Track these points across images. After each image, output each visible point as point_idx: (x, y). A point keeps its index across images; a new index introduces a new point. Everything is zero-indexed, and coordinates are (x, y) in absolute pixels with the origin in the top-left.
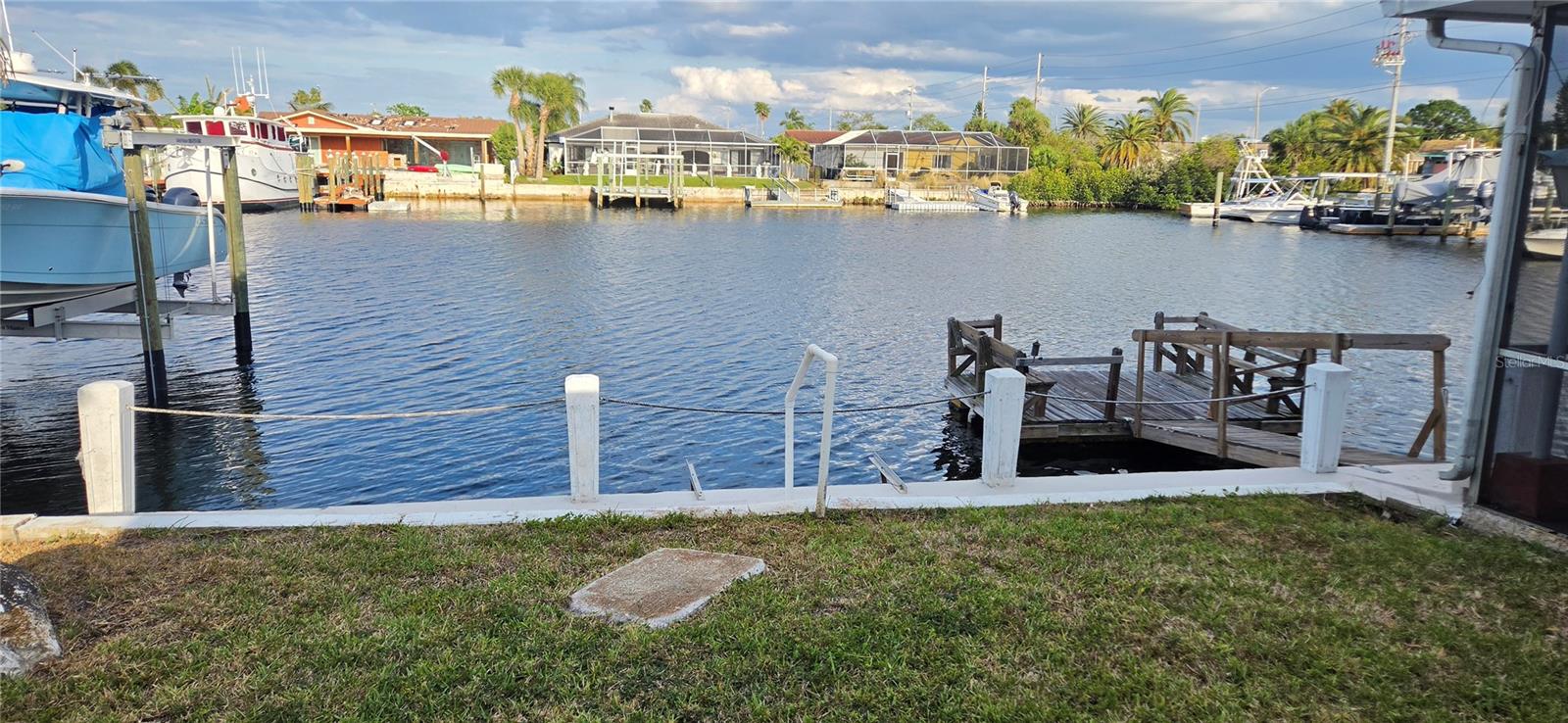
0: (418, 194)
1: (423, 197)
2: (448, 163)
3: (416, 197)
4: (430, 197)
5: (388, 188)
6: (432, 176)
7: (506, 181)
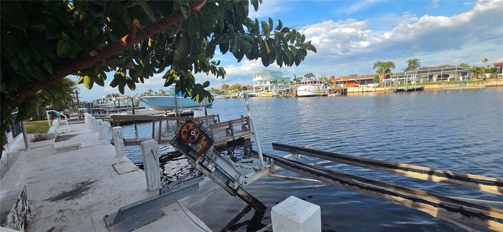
1: (355, 92)
2: (361, 85)
6: (357, 88)
7: (374, 87)
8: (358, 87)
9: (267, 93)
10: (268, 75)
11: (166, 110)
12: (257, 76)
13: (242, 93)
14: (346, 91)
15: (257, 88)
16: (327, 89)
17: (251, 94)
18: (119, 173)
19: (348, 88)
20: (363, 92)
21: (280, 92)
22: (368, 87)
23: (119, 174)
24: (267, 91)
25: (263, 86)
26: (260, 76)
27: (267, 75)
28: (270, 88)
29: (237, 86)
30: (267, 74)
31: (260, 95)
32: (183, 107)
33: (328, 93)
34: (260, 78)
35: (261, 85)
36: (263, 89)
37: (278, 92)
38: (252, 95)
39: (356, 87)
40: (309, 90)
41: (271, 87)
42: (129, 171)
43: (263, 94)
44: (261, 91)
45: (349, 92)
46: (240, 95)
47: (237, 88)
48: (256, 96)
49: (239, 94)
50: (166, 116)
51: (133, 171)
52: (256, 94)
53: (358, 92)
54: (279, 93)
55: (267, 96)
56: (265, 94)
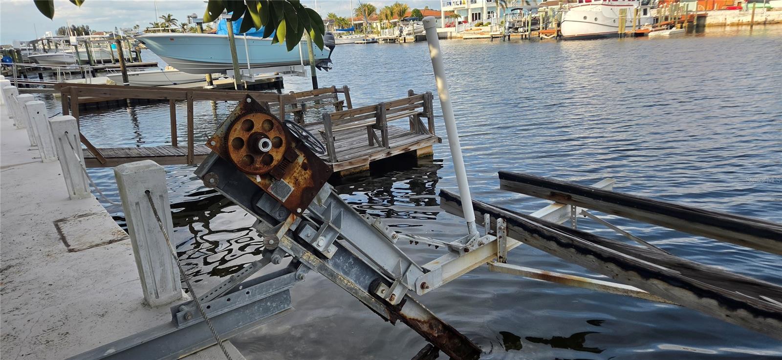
0: (725, 23)
1: (728, 25)
2: (748, 3)
3: (724, 25)
4: (732, 25)
5: (708, 21)
6: (737, 12)
8: (741, 8)
9: (479, 28)
11: (210, 73)
13: (410, 28)
14: (702, 22)
15: (450, 15)
16: (648, 15)
18: (71, 247)
19: (710, 13)
20: (751, 24)
21: (514, 25)
22: (769, 9)
23: (71, 251)
24: (476, 22)
25: (467, 10)
28: (484, 16)
29: (396, 10)
31: (459, 35)
32: (255, 66)
33: (651, 29)
35: (462, 6)
36: (467, 18)
37: (507, 25)
39: (734, 8)
40: (596, 19)
41: (489, 13)
42: (100, 242)
43: (467, 31)
44: (460, 23)
45: (711, 26)
46: (405, 33)
47: (396, 15)
48: (446, 38)
49: (401, 32)
50: (212, 87)
51: (111, 242)
52: (446, 33)
53: (738, 25)
54: (510, 28)
55: (478, 38)
56: (472, 32)
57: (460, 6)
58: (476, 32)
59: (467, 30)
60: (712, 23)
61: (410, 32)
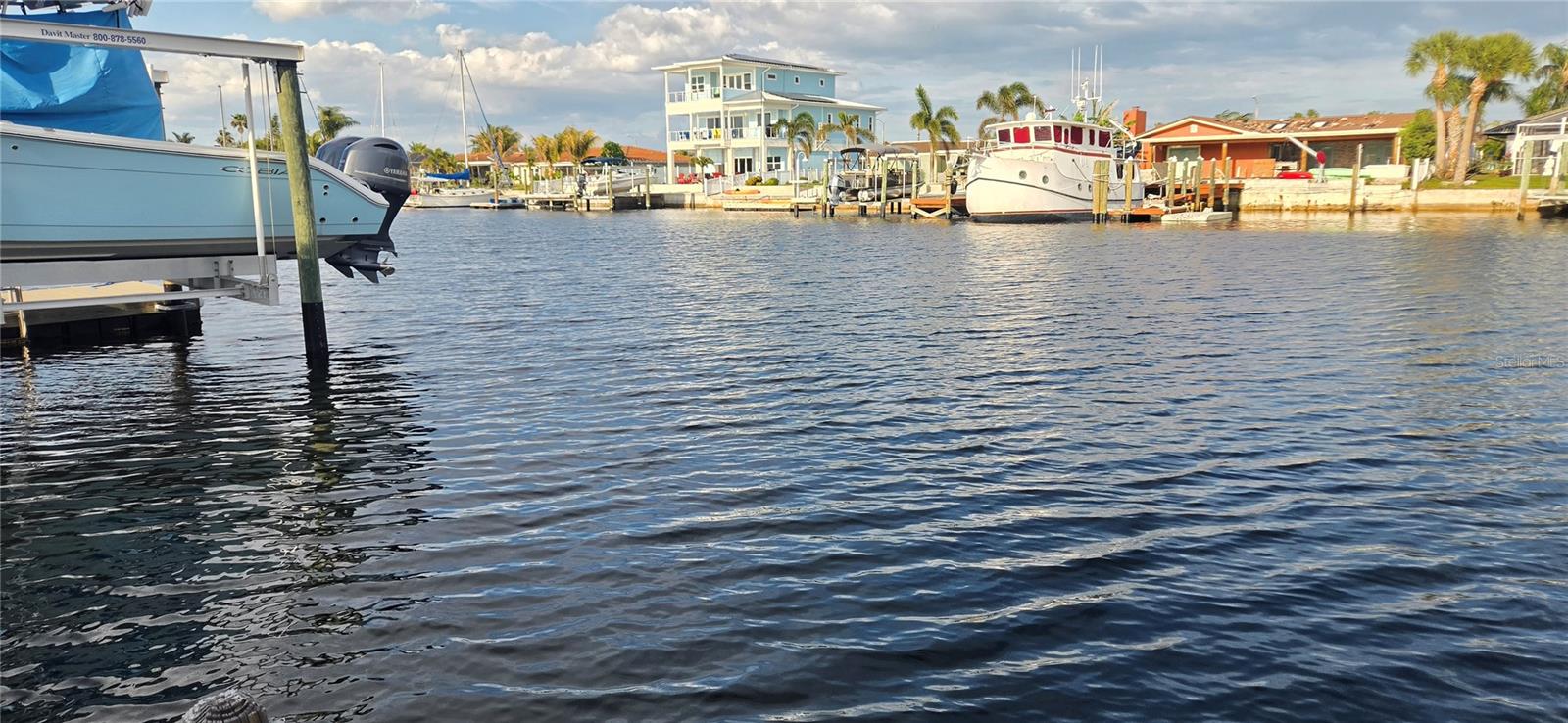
0: (1281, 206)
1: (1287, 209)
2: (1326, 166)
3: (1280, 209)
5: (1245, 199)
6: (1303, 183)
7: (1406, 186)
8: (1309, 177)
9: (754, 188)
10: (753, 88)
12: (688, 87)
13: (604, 179)
14: (1235, 199)
15: (684, 159)
17: (656, 189)
19: (1247, 183)
20: (1351, 211)
21: (848, 184)
22: (1369, 181)
24: (745, 176)
25: (724, 151)
26: (707, 87)
27: (748, 87)
28: (760, 166)
29: (571, 142)
30: (747, 76)
31: (710, 201)
33: (1163, 207)
34: (704, 102)
35: (714, 141)
36: (722, 167)
37: (834, 183)
38: (661, 196)
39: (1298, 177)
40: (1045, 180)
41: (770, 159)
44: (707, 176)
45: (1251, 209)
47: (568, 152)
48: (680, 206)
52: (682, 195)
53: (1307, 210)
54: (841, 189)
55: (757, 209)
56: (741, 197)
57: (708, 142)
58: (748, 196)
59: (729, 193)
60: (1254, 203)
61: (602, 188)
